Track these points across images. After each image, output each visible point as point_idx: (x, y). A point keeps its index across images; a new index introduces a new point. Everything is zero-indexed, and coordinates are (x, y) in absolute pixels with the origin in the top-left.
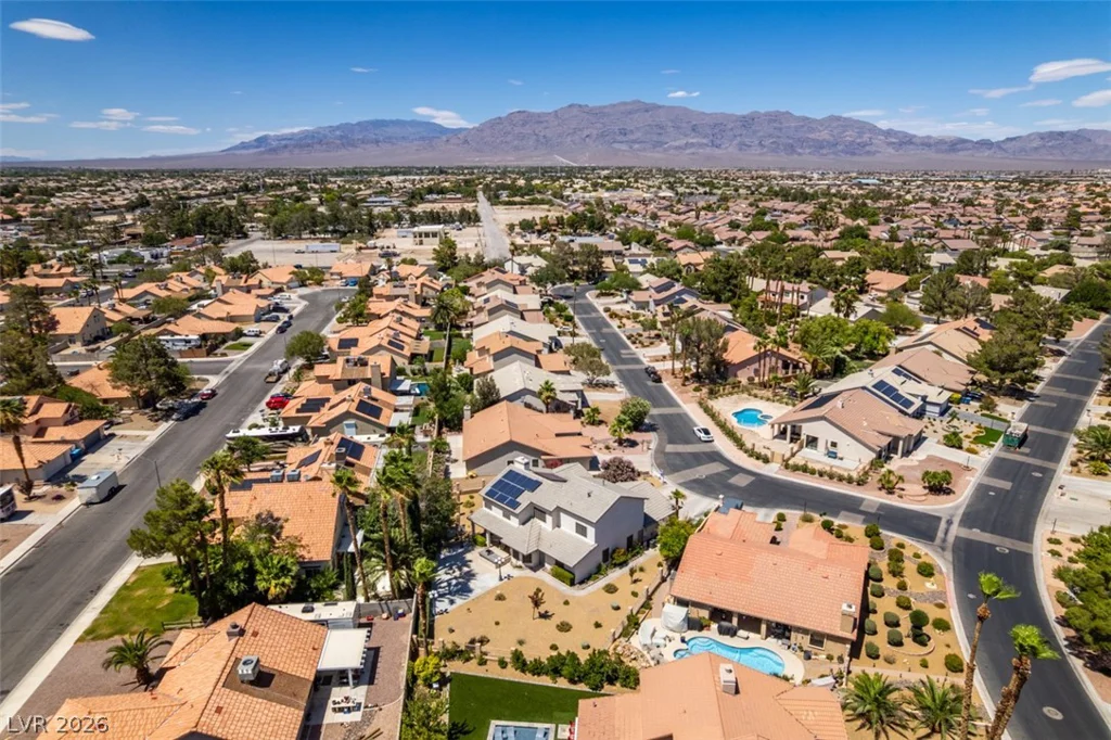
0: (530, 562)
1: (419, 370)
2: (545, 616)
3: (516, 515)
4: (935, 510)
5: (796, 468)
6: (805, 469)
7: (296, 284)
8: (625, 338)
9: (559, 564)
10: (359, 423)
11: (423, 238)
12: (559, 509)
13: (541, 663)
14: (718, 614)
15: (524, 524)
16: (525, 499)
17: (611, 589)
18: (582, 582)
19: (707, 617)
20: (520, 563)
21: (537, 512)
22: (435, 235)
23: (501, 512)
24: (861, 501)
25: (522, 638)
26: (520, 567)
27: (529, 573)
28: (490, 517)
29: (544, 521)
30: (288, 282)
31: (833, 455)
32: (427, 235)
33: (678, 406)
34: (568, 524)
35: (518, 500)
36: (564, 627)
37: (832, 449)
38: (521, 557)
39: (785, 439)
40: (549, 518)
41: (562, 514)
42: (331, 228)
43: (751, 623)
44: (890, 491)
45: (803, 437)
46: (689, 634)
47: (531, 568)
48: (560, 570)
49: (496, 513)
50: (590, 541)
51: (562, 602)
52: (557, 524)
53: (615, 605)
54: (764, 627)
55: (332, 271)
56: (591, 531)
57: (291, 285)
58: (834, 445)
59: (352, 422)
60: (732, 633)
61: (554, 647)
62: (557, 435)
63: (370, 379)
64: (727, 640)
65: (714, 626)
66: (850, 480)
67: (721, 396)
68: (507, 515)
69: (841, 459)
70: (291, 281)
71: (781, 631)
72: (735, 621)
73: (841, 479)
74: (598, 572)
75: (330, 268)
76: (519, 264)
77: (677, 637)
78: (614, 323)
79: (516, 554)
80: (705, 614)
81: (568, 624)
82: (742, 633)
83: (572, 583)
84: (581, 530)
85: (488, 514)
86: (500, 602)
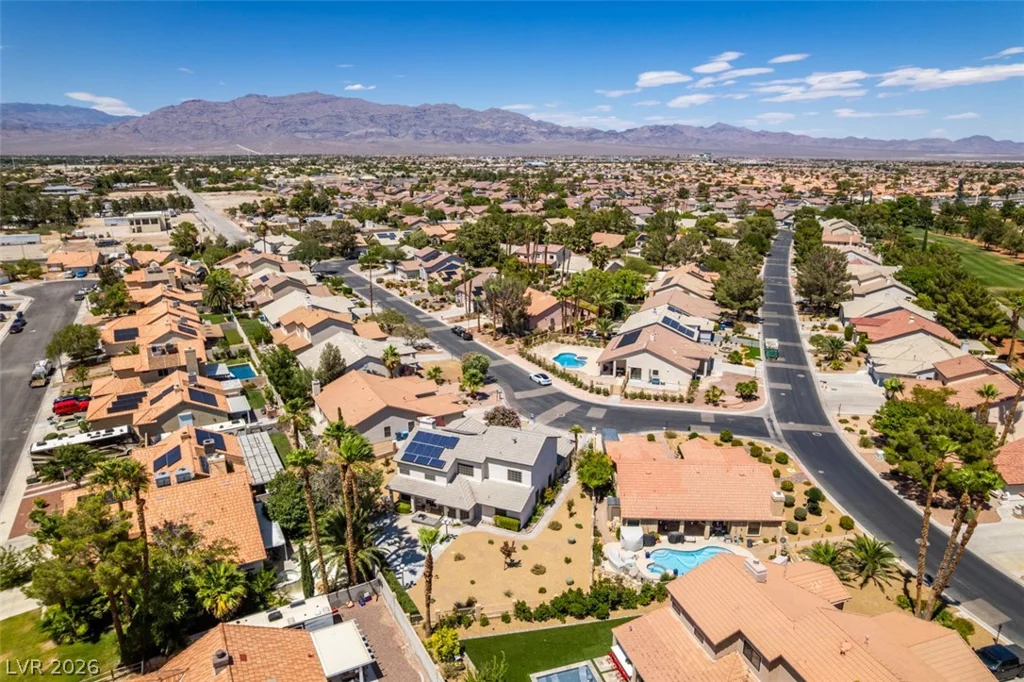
0: (468, 517)
1: (223, 354)
2: (512, 564)
3: (443, 474)
4: (758, 412)
5: (634, 397)
6: (642, 396)
7: (6, 279)
8: (414, 305)
9: (501, 512)
10: (197, 413)
11: (142, 225)
12: (488, 460)
13: (547, 608)
14: (666, 526)
15: (451, 481)
16: (448, 456)
17: (555, 526)
18: (526, 526)
19: (656, 531)
20: (457, 521)
21: (464, 467)
22: (155, 221)
23: (423, 475)
24: (699, 415)
25: (506, 590)
26: (458, 525)
27: (469, 529)
28: (416, 482)
29: (472, 475)
31: (656, 382)
32: (146, 222)
33: (501, 358)
34: (498, 473)
35: (440, 459)
36: (538, 570)
37: (654, 377)
38: (458, 513)
39: (612, 374)
40: (477, 472)
41: (490, 465)
42: (15, 218)
43: (695, 527)
44: (716, 404)
45: (628, 370)
46: (649, 549)
47: (469, 524)
48: (504, 519)
49: (417, 477)
50: (527, 484)
51: (521, 548)
52: (486, 476)
53: (572, 539)
54: (708, 529)
55: (48, 262)
56: (527, 475)
58: (656, 372)
59: (189, 413)
60: (679, 539)
61: (542, 591)
62: (419, 396)
63: (185, 367)
64: (679, 547)
65: (664, 538)
66: (681, 400)
67: (534, 345)
68: (430, 476)
69: (664, 384)
71: (721, 528)
72: (682, 529)
73: (674, 400)
74: (532, 516)
75: (46, 260)
76: (271, 244)
77: (641, 554)
78: (395, 292)
79: (452, 513)
80: (654, 528)
81: (541, 566)
82: (688, 538)
83: (519, 530)
84: (515, 476)
85: (407, 480)
86: (460, 562)
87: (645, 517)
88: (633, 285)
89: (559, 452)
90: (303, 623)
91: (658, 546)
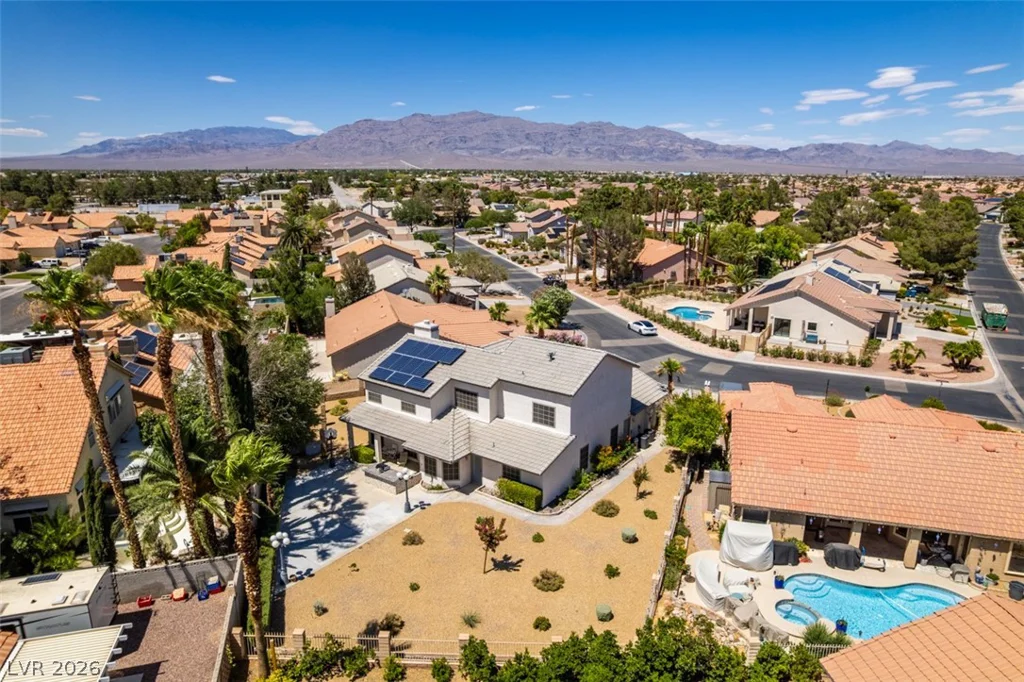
0: (457, 478)
1: (265, 285)
2: (505, 565)
3: (426, 402)
4: (980, 387)
5: (776, 354)
6: (789, 354)
7: (121, 230)
8: (510, 261)
9: (511, 474)
12: (502, 385)
13: (532, 664)
14: (822, 531)
15: (440, 416)
16: (440, 376)
17: (607, 509)
18: (554, 503)
19: (800, 538)
20: (439, 481)
21: (464, 395)
23: (398, 402)
24: (881, 382)
25: (469, 610)
26: (439, 488)
27: (456, 496)
28: (386, 413)
29: (475, 410)
30: (109, 227)
31: (813, 340)
33: (595, 307)
34: (519, 409)
35: (427, 378)
36: (549, 582)
37: (809, 333)
38: (440, 469)
39: (746, 329)
40: (484, 403)
41: (506, 394)
43: (885, 540)
44: (908, 370)
45: (771, 322)
46: (786, 571)
47: (458, 489)
48: (514, 485)
49: (391, 405)
50: (562, 431)
51: (530, 537)
52: (498, 413)
53: (630, 533)
54: (913, 546)
55: (165, 219)
56: (563, 413)
57: (114, 230)
58: (812, 326)
60: (851, 561)
61: (542, 624)
65: (816, 555)
66: (852, 362)
67: (645, 296)
68: (408, 407)
69: (824, 342)
70: (113, 225)
71: (943, 549)
72: (855, 539)
73: (839, 361)
74: (570, 489)
76: (379, 208)
77: (767, 578)
78: (494, 252)
79: (431, 465)
80: (796, 532)
81: (555, 576)
82: (867, 560)
83: (539, 508)
84: (544, 416)
85: (376, 410)
86: (413, 547)
87: (779, 507)
88: (786, 245)
89: (635, 394)
90: (19, 618)
91: (802, 567)
